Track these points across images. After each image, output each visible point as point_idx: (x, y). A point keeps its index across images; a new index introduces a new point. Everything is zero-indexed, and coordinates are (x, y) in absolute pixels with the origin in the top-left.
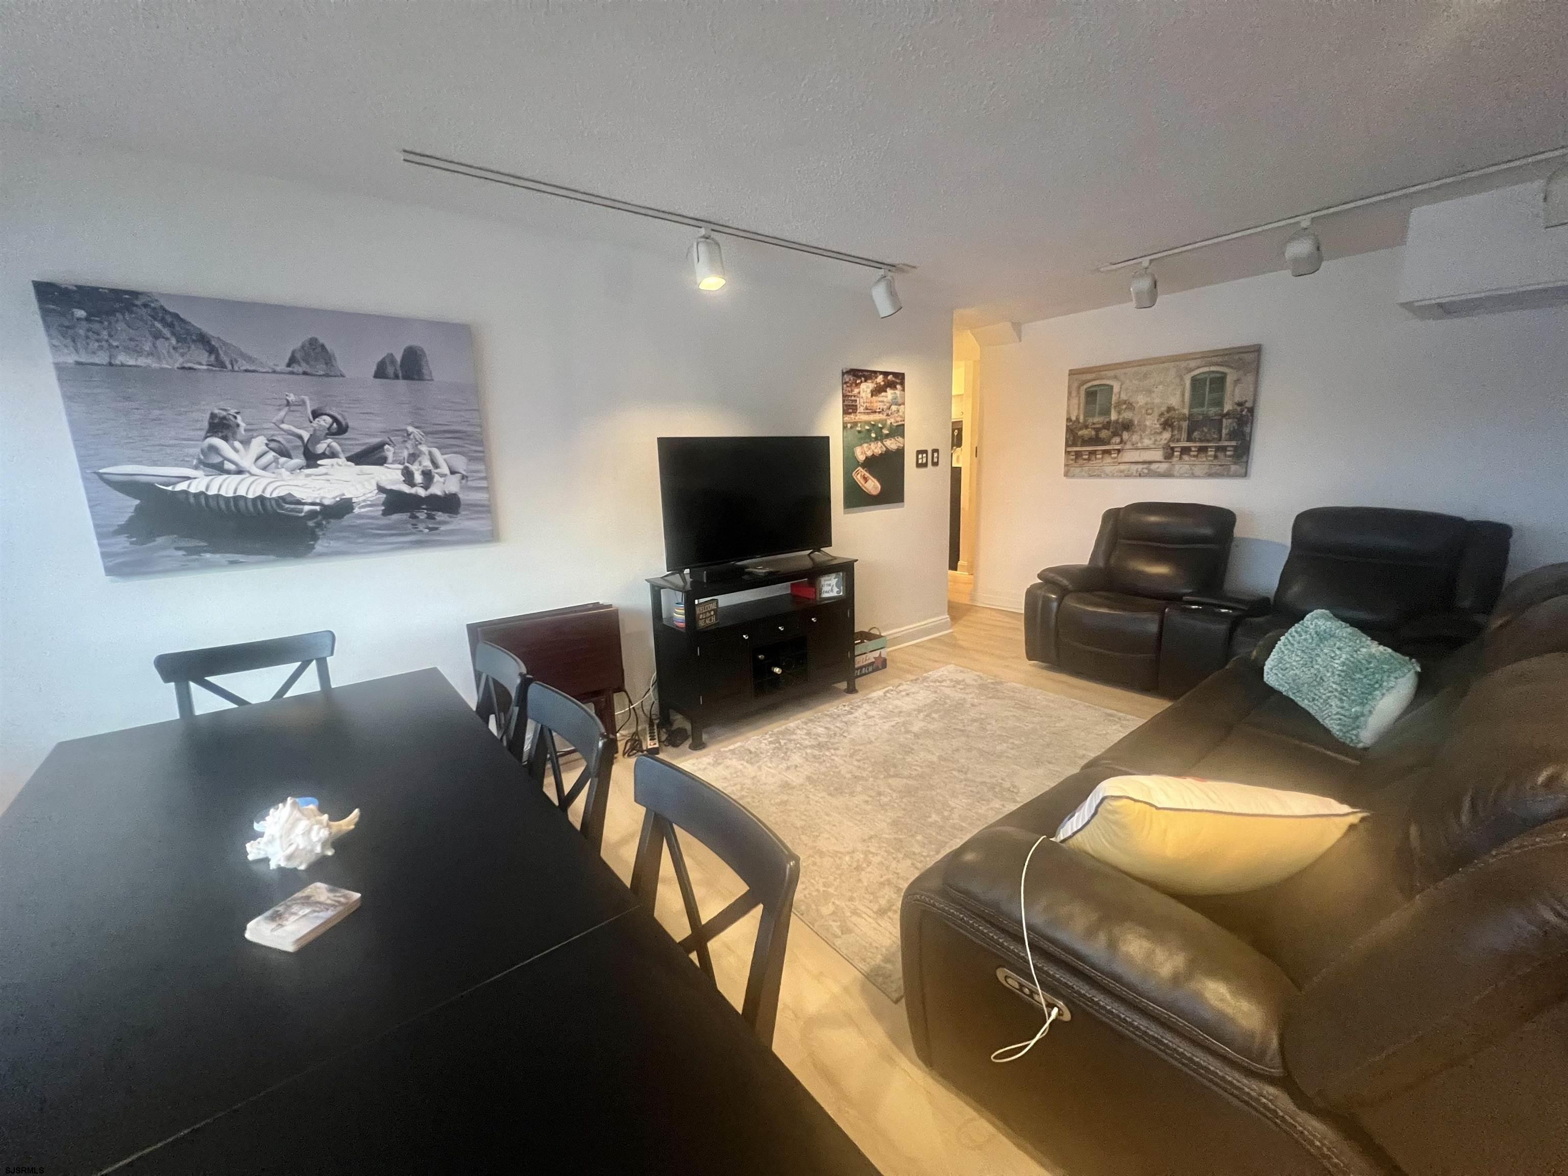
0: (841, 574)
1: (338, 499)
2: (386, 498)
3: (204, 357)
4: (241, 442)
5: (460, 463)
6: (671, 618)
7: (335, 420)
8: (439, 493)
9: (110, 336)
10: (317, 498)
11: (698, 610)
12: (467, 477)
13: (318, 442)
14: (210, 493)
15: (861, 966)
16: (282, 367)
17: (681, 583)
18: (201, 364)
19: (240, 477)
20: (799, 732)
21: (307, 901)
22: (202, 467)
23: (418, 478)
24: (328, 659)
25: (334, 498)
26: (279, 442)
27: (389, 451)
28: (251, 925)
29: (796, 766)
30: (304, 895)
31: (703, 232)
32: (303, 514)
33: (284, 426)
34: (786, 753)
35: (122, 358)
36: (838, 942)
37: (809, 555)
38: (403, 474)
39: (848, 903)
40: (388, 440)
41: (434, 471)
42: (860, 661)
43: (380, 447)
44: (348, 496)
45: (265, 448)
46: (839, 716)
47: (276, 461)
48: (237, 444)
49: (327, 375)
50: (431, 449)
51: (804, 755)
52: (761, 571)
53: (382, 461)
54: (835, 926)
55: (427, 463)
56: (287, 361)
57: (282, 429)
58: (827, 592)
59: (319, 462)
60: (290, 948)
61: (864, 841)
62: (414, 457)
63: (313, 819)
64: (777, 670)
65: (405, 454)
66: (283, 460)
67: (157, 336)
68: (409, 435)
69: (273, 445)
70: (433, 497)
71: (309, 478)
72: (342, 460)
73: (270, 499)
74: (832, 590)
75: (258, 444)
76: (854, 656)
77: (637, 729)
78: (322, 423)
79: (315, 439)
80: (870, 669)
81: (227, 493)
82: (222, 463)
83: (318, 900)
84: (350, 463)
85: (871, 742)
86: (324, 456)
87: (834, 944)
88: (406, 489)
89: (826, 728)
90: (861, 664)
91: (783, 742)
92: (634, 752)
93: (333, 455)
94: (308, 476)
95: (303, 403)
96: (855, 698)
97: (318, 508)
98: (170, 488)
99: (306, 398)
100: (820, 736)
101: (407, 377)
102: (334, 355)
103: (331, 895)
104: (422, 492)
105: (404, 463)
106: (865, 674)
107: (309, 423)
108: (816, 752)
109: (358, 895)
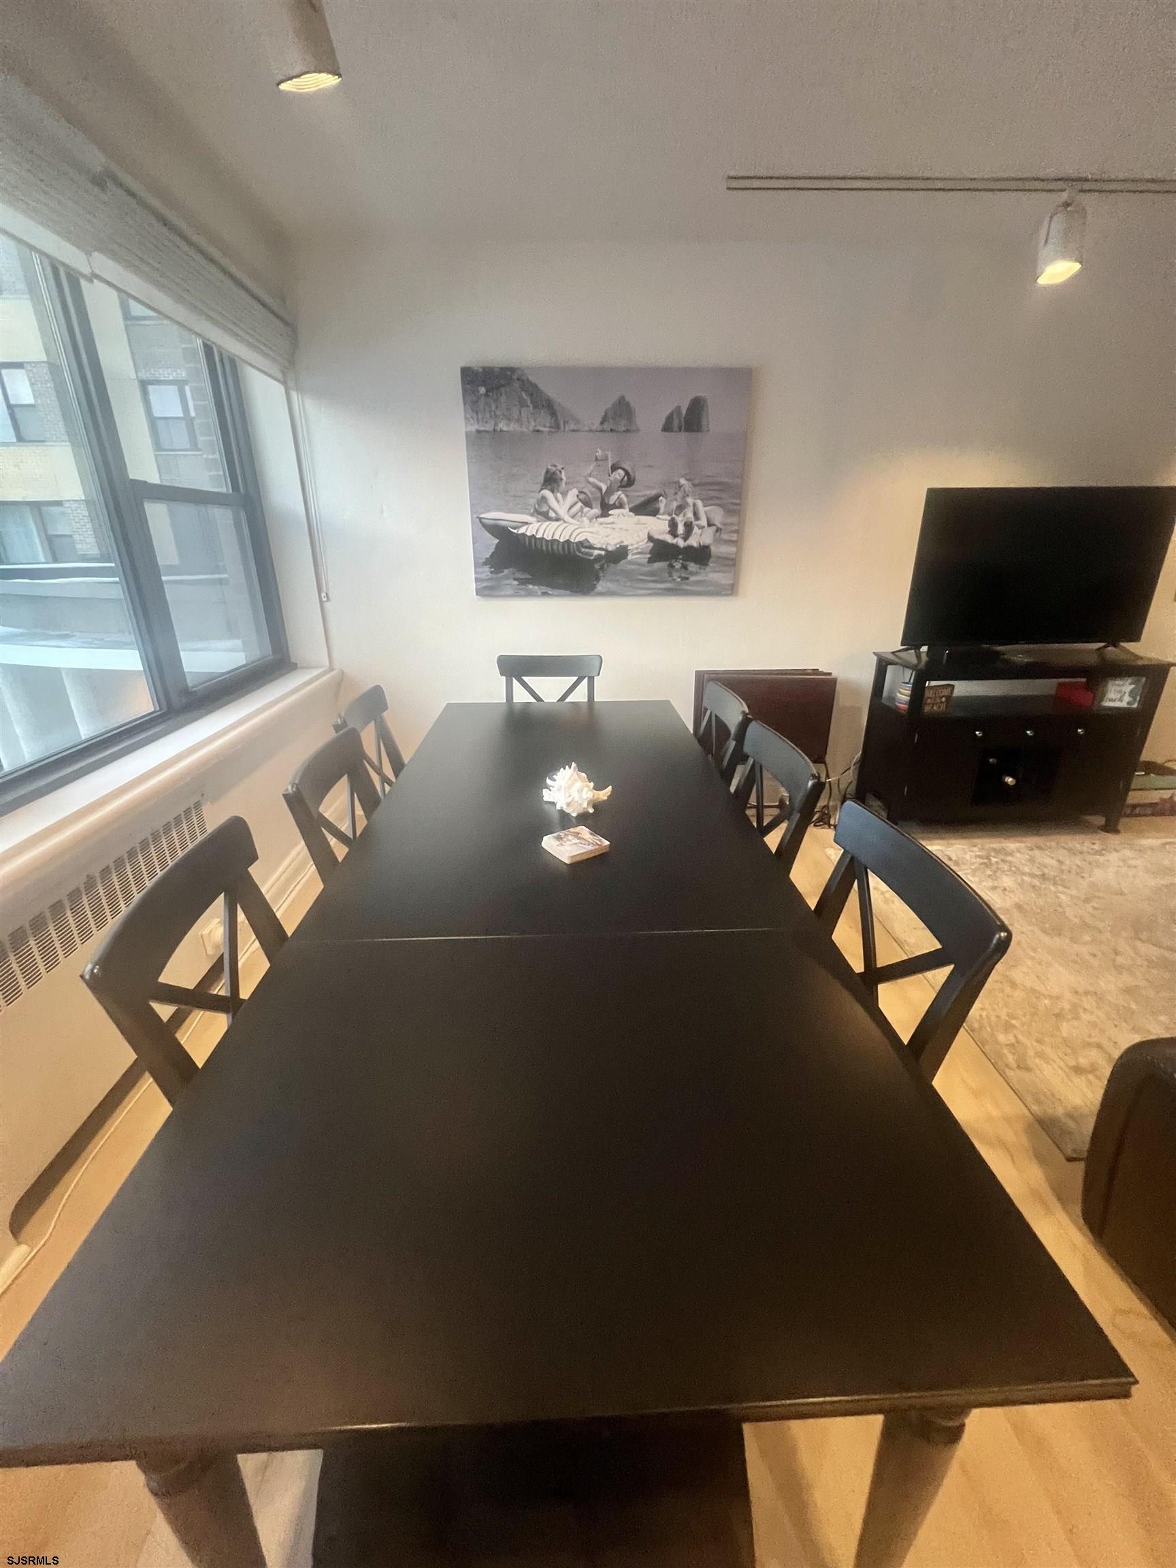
0: (1144, 679)
1: (618, 546)
2: (653, 547)
3: (548, 421)
4: (561, 493)
5: (718, 516)
6: (892, 698)
7: (627, 473)
8: (695, 545)
9: (497, 408)
10: (604, 544)
11: (928, 694)
12: (721, 530)
13: (612, 494)
14: (537, 537)
15: (1035, 1108)
16: (597, 425)
17: (914, 660)
18: (545, 426)
19: (558, 523)
20: (1018, 855)
21: (577, 835)
22: (536, 514)
23: (681, 529)
24: (595, 677)
25: (616, 545)
26: (585, 493)
27: (662, 504)
28: (545, 838)
29: (1005, 889)
30: (575, 831)
31: (1064, 196)
32: (592, 558)
33: (591, 480)
34: (995, 872)
35: (502, 426)
36: (1010, 1073)
37: (1099, 649)
38: (669, 526)
39: (1035, 1044)
40: (663, 493)
41: (695, 523)
42: (1133, 798)
43: (655, 499)
44: (625, 543)
45: (576, 499)
46: (1081, 853)
47: (581, 510)
48: (559, 495)
49: (628, 431)
50: (695, 501)
51: (1019, 881)
52: (1021, 659)
53: (655, 513)
54: (1011, 1059)
55: (690, 515)
56: (600, 420)
57: (589, 482)
58: (1111, 700)
59: (610, 512)
60: (567, 861)
61: (1076, 992)
62: (681, 508)
63: (585, 783)
64: (1010, 780)
65: (675, 504)
66: (586, 509)
67: (522, 404)
68: (680, 487)
69: (582, 496)
70: (690, 548)
71: (602, 527)
72: (626, 511)
73: (573, 543)
74: (1121, 700)
75: (573, 495)
76: (1127, 789)
77: (828, 803)
78: (617, 476)
79: (610, 491)
80: (1149, 811)
81: (548, 537)
82: (548, 512)
83: (583, 837)
84: (631, 513)
85: (1122, 894)
86: (614, 507)
87: (1005, 1073)
88: (669, 539)
89: (1059, 861)
90: (1135, 801)
91: (994, 860)
92: (821, 823)
93: (621, 506)
94: (601, 524)
95: (606, 458)
96: (1113, 839)
97: (603, 553)
98: (515, 531)
99: (609, 454)
100: (1046, 867)
101: (686, 430)
102: (634, 412)
103: (591, 837)
104: (681, 543)
105: (671, 515)
106: (1137, 815)
107: (608, 476)
108: (1036, 882)
109: (608, 843)
